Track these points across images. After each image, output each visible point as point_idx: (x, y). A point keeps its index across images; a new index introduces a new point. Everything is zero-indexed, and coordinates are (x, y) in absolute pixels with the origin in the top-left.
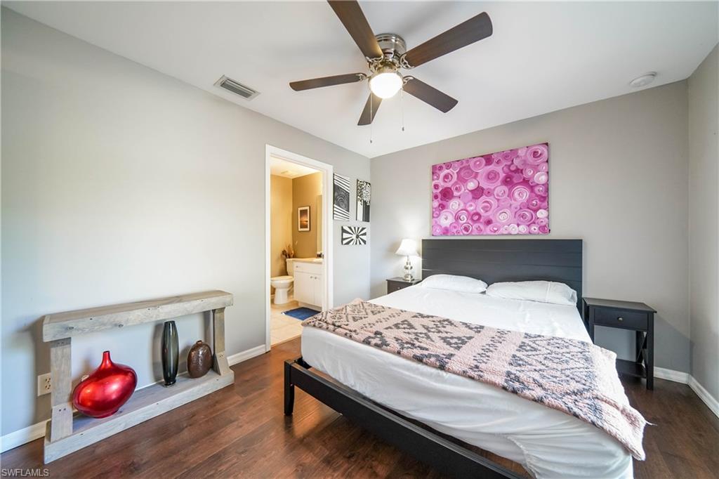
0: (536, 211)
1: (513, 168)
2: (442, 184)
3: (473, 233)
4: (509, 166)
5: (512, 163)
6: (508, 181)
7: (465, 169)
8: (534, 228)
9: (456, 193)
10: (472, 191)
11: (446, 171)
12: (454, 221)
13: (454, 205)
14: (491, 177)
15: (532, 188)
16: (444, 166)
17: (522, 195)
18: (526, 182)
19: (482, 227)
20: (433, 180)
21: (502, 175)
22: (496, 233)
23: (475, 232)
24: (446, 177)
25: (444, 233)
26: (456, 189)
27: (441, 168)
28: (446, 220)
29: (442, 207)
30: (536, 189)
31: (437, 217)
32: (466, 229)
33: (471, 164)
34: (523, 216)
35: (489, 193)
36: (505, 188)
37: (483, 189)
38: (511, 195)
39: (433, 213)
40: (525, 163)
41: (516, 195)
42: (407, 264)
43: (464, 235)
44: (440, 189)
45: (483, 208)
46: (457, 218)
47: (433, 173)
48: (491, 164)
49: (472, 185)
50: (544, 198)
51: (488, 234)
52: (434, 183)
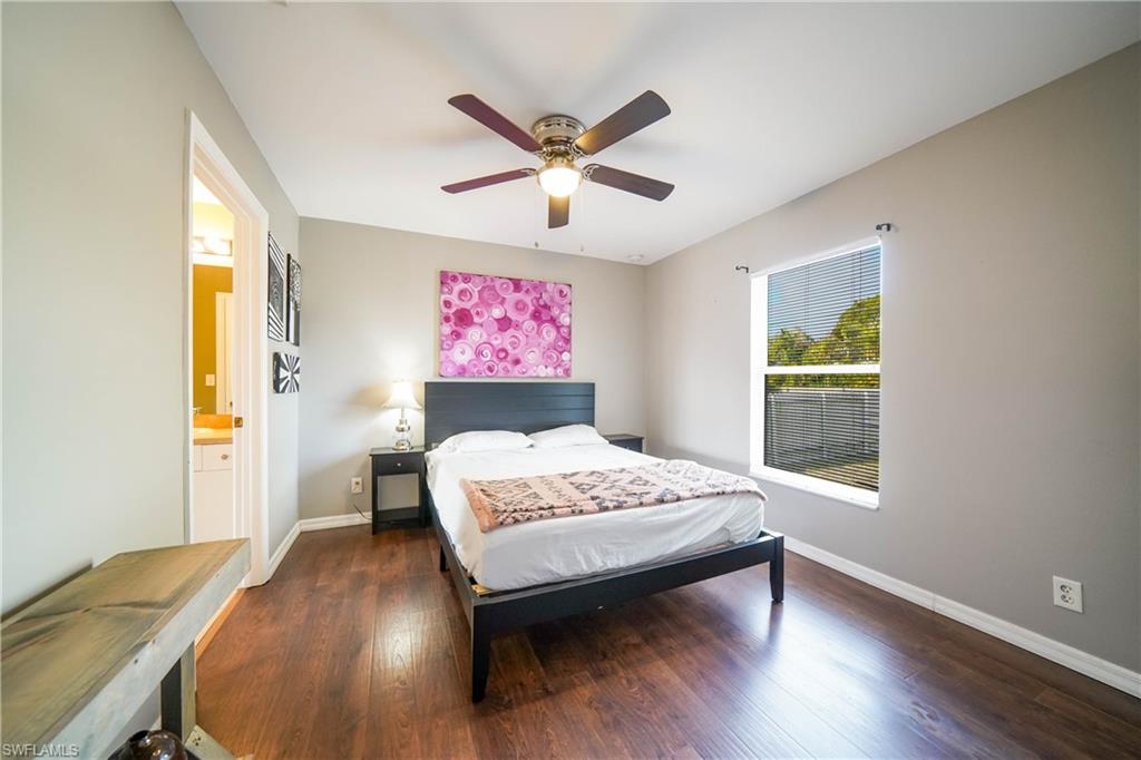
0: (561, 353)
1: (542, 303)
2: (457, 304)
3: (500, 375)
4: (538, 299)
5: (541, 297)
6: (536, 316)
7: (490, 290)
8: (560, 371)
9: (476, 319)
10: (498, 320)
11: (462, 286)
12: (474, 357)
13: (474, 335)
14: (520, 307)
15: (558, 328)
16: (460, 278)
17: (549, 334)
18: (553, 321)
19: (509, 367)
20: (442, 292)
21: (531, 308)
22: (526, 375)
23: (501, 373)
24: (462, 293)
25: (459, 374)
26: (478, 313)
27: (454, 279)
28: (462, 354)
29: (457, 335)
30: (562, 330)
31: (449, 350)
32: (490, 369)
33: (497, 284)
34: (550, 357)
35: (518, 326)
36: (533, 323)
37: (510, 320)
38: (539, 333)
39: (443, 341)
40: (552, 300)
41: (544, 333)
42: (401, 422)
43: (488, 376)
44: (454, 309)
45: (512, 344)
46: (479, 353)
47: (442, 283)
48: (519, 292)
49: (497, 312)
50: (567, 341)
51: (516, 376)
52: (443, 297)
